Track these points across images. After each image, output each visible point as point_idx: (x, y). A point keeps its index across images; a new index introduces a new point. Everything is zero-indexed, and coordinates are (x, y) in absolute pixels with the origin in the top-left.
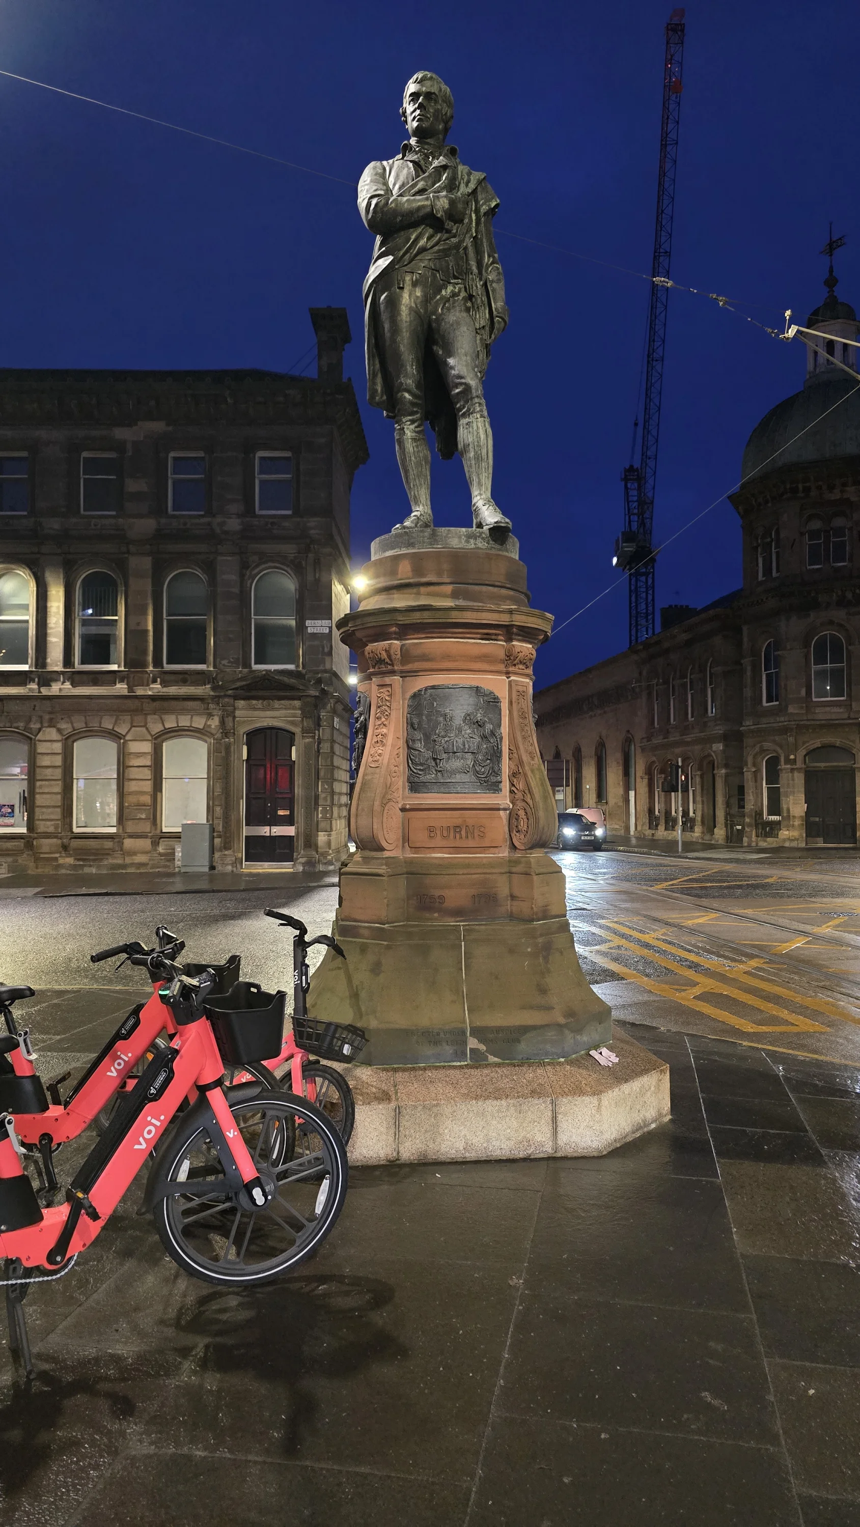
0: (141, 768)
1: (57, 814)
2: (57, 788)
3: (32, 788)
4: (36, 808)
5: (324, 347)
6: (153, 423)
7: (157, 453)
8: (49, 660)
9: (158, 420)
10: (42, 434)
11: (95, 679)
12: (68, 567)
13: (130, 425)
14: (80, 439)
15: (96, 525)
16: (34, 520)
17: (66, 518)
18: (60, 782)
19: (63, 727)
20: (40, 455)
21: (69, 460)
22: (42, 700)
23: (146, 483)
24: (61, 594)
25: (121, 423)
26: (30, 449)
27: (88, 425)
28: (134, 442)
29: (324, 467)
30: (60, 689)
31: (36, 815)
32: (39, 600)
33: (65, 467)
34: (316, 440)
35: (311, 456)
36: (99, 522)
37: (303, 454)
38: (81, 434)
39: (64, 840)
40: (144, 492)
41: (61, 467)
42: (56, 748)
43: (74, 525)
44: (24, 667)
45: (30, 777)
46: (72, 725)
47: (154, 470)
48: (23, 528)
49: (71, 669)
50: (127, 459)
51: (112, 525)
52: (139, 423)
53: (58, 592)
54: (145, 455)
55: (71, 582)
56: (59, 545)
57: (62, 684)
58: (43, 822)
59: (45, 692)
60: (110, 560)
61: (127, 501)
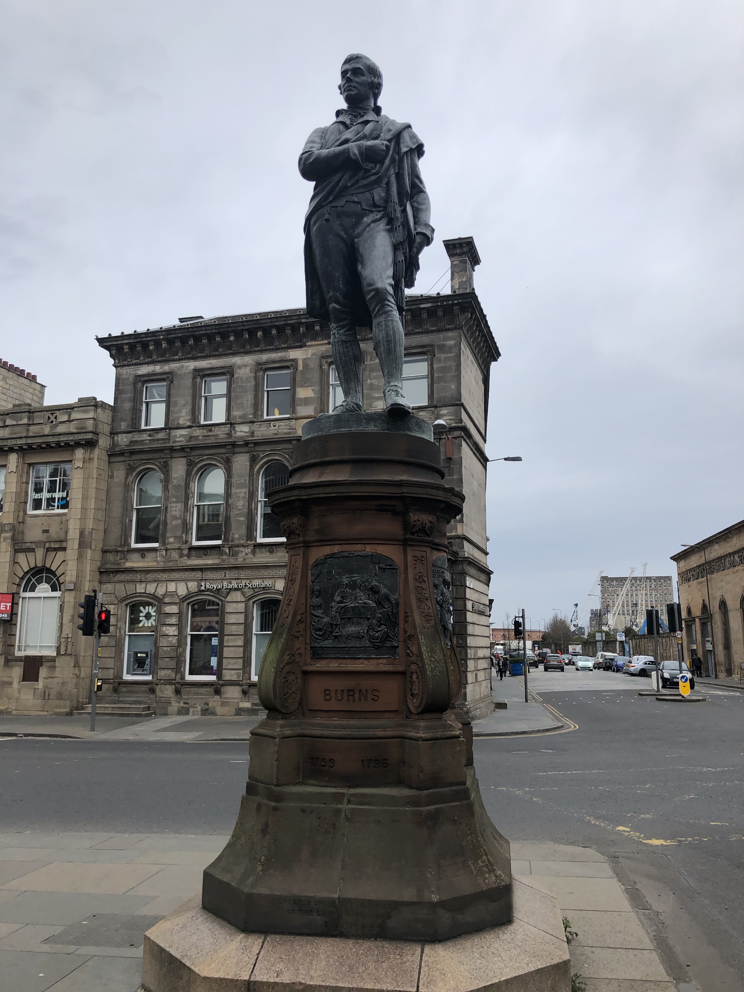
1: (239, 664)
2: (240, 642)
3: (221, 642)
4: (224, 659)
5: (456, 269)
6: (319, 343)
7: (321, 366)
8: (237, 536)
9: (322, 340)
10: (237, 360)
11: (271, 550)
12: (253, 460)
13: (301, 347)
14: (264, 361)
15: (274, 426)
16: (229, 426)
17: (253, 422)
18: (242, 637)
19: (246, 590)
20: (236, 376)
21: (256, 378)
22: (230, 568)
23: (313, 390)
24: (247, 482)
25: (295, 345)
26: (228, 372)
27: (270, 350)
28: (304, 360)
29: (454, 364)
30: (245, 559)
31: (224, 665)
32: (231, 488)
33: (253, 383)
34: (447, 343)
35: (443, 356)
36: (277, 423)
37: (436, 356)
38: (265, 357)
39: (244, 687)
40: (311, 398)
41: (249, 384)
42: (241, 607)
43: (259, 427)
44: (219, 542)
45: (220, 633)
46: (253, 588)
47: (318, 379)
48: (221, 433)
49: (253, 542)
50: (298, 373)
51: (286, 426)
52: (308, 344)
53: (245, 480)
54: (312, 368)
55: (255, 472)
56: (246, 444)
57: (246, 554)
58: (229, 671)
59: (232, 561)
60: (284, 453)
61: (298, 406)
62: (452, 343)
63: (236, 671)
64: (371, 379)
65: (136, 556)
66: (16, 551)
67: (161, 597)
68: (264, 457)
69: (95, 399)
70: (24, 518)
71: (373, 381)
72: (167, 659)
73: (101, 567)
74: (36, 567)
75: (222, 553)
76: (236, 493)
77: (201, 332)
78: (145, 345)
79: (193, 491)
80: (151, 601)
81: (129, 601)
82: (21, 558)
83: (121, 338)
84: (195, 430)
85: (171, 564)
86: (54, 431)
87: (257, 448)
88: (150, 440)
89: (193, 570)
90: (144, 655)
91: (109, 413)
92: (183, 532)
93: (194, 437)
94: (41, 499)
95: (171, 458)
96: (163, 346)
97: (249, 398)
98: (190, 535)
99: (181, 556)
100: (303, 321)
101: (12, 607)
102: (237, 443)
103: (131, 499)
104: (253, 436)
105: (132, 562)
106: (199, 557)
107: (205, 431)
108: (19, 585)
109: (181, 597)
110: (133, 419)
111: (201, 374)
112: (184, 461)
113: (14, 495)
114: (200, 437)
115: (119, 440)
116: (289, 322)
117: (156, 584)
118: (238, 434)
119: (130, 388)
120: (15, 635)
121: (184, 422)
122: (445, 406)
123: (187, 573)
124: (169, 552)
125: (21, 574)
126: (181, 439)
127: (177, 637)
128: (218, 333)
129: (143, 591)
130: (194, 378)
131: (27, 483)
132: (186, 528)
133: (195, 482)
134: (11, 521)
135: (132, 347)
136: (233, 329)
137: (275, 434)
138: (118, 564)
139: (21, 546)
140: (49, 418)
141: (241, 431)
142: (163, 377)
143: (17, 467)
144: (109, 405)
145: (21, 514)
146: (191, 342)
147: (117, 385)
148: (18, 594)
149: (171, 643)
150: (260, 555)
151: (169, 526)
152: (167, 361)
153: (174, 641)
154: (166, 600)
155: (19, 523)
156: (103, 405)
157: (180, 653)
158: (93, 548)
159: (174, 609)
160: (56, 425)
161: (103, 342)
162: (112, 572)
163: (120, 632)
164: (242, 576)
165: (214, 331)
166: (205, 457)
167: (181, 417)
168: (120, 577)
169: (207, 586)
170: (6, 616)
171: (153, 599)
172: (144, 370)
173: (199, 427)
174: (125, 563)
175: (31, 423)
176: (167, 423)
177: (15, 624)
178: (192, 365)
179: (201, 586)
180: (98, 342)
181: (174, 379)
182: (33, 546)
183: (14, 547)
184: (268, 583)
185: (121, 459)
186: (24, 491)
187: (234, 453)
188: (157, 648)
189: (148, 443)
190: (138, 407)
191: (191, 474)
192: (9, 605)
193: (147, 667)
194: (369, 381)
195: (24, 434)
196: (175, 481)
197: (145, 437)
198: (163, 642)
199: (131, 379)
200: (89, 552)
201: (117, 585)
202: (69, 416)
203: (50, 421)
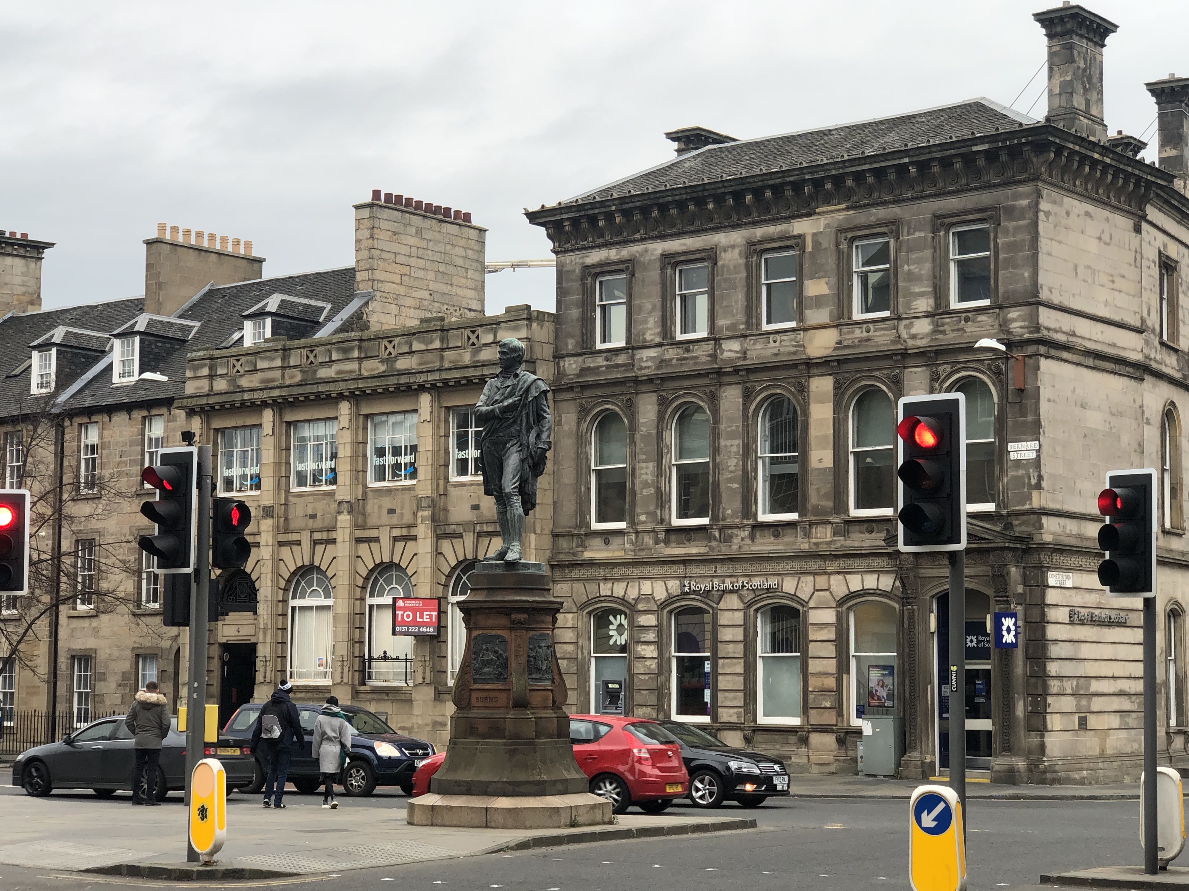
0: (825, 644)
1: (739, 700)
2: (739, 668)
3: (715, 666)
4: (719, 693)
5: (1056, 60)
6: (833, 208)
7: (837, 244)
8: (729, 512)
9: (839, 204)
10: (721, 238)
11: (776, 533)
12: (747, 396)
13: (809, 215)
14: (758, 239)
15: (775, 342)
16: (712, 342)
17: (745, 336)
18: (742, 661)
19: (744, 592)
20: (720, 263)
21: (748, 266)
22: (722, 560)
23: (827, 283)
24: (741, 429)
25: (800, 213)
26: (710, 258)
27: (765, 220)
28: (814, 235)
29: (1028, 237)
30: (740, 547)
31: (719, 701)
32: (719, 439)
33: (744, 274)
34: (1017, 203)
35: (1011, 225)
36: (778, 337)
37: (1002, 224)
38: (759, 232)
39: (746, 732)
40: (825, 295)
41: (740, 275)
42: (738, 618)
43: (753, 344)
44: (704, 521)
45: (712, 654)
46: (753, 590)
47: (834, 266)
48: (702, 353)
49: (751, 521)
50: (806, 256)
51: (791, 340)
52: (817, 210)
53: (737, 426)
54: (826, 249)
55: (750, 414)
56: (736, 371)
57: (743, 539)
58: (726, 710)
59: (725, 550)
60: (789, 383)
61: (806, 309)
62: (1025, 202)
63: (735, 710)
64: (908, 265)
65: (597, 542)
66: (439, 537)
67: (633, 602)
68: (761, 391)
69: (528, 307)
70: (445, 488)
71: (912, 267)
72: (644, 692)
73: (552, 558)
74: (466, 559)
75: (711, 538)
76: (726, 446)
77: (667, 199)
78: (593, 220)
79: (668, 443)
80: (621, 608)
81: (591, 608)
82: (446, 546)
83: (559, 212)
84: (667, 350)
85: (644, 553)
86: (477, 359)
87: (752, 377)
88: (607, 367)
89: (673, 562)
90: (617, 686)
91: (549, 326)
92: (657, 507)
93: (665, 360)
94: (467, 459)
95: (637, 394)
96: (618, 220)
97: (738, 299)
98: (667, 510)
99: (657, 542)
100: (807, 177)
101: (439, 617)
102: (724, 370)
103: (587, 457)
104: (745, 358)
105: (592, 550)
106: (680, 543)
107: (680, 351)
108: (446, 586)
109: (659, 603)
110: (583, 334)
111: (673, 261)
112: (652, 398)
113: (429, 454)
114: (674, 361)
115: (566, 366)
116: (788, 179)
117: (625, 584)
118: (727, 355)
119: (576, 285)
120: (445, 657)
121: (652, 337)
122: (1015, 307)
123: (666, 567)
124: (640, 535)
125: (447, 570)
126: (649, 364)
127: (656, 661)
128: (692, 199)
129: (609, 594)
130: (663, 268)
131: (447, 436)
132: (662, 500)
133: (671, 430)
134: (429, 493)
135: (575, 222)
136: (712, 192)
137: (776, 355)
138: (574, 554)
139: (445, 530)
140: (469, 338)
141: (730, 351)
142: (621, 267)
143: (431, 412)
144: (548, 313)
145: (441, 482)
146: (655, 213)
147: (559, 282)
148: (446, 598)
149: (649, 668)
150: (762, 541)
151: (638, 497)
152: (625, 243)
153: (653, 666)
154: (641, 607)
155: (440, 495)
156: (541, 316)
157: (661, 683)
158: (538, 531)
159: (650, 620)
160: (479, 350)
161: (533, 217)
162: (568, 566)
163: (582, 653)
164: (739, 572)
165: (684, 197)
166: (681, 393)
167: (648, 329)
168: (577, 573)
169: (692, 587)
170: (431, 630)
171: (622, 605)
172: (595, 257)
173: (672, 344)
174: (583, 552)
175: (445, 346)
176: (629, 340)
177: (445, 642)
178: (659, 247)
179: (685, 586)
180: (528, 217)
181: (637, 271)
182: (460, 529)
183: (435, 531)
184: (773, 582)
185: (570, 395)
186: (442, 448)
187: (720, 385)
188: (632, 676)
189: (604, 372)
190: (589, 315)
191: (664, 417)
192: (434, 614)
193: (621, 703)
194: (906, 267)
195: (437, 365)
196: (644, 429)
197: (600, 361)
198: (639, 668)
199: (577, 271)
200: (533, 537)
201: (576, 585)
202: (495, 336)
203: (471, 342)
